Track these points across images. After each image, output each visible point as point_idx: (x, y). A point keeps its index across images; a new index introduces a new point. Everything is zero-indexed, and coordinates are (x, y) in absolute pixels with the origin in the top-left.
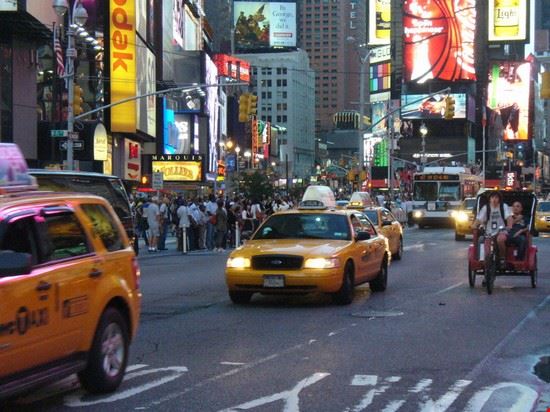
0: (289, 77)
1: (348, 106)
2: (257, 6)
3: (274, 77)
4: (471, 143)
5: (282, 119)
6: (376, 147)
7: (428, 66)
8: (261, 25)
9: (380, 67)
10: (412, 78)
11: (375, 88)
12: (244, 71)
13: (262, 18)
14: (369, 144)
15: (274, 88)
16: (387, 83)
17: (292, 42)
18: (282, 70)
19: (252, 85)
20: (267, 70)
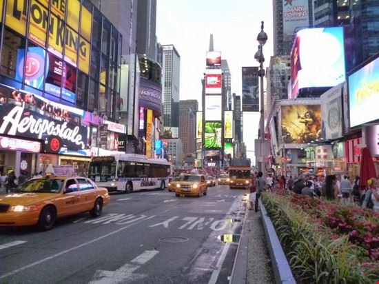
0: (177, 145)
1: (190, 151)
2: (169, 128)
3: (173, 145)
4: (221, 162)
5: (175, 155)
6: (198, 163)
8: (170, 132)
12: (166, 144)
14: (196, 161)
15: (173, 148)
16: (201, 147)
17: (177, 137)
18: (175, 143)
19: (168, 147)
20: (171, 143)
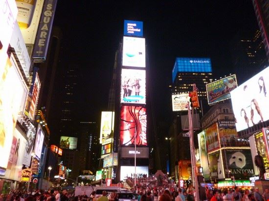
2: (67, 138)
7: (130, 139)
8: (67, 143)
9: (106, 146)
10: (123, 143)
11: (103, 153)
13: (68, 141)
17: (75, 148)
